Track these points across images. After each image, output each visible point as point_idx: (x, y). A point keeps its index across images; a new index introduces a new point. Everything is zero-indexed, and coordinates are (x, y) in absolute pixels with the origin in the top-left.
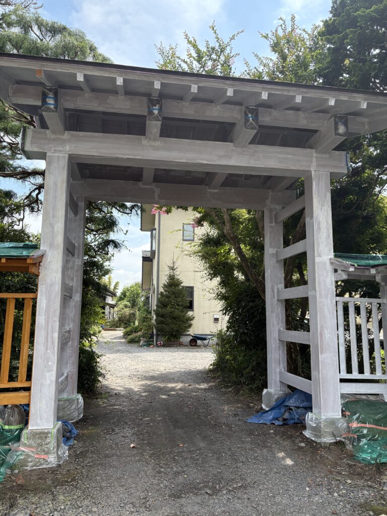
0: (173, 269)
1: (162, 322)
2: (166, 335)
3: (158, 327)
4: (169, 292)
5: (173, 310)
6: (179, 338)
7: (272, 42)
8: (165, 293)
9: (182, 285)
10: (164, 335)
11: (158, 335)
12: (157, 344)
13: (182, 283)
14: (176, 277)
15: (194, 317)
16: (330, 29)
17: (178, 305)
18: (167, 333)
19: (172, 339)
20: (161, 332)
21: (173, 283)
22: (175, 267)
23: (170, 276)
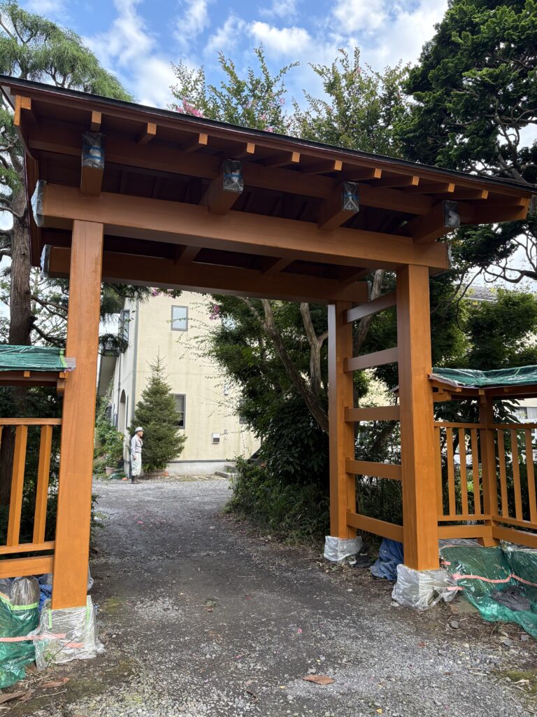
0: (157, 369)
4: (151, 402)
6: (165, 467)
7: (328, 81)
8: (145, 404)
9: (171, 392)
13: (170, 390)
14: (162, 381)
15: (186, 438)
16: (417, 82)
17: (165, 421)
18: (147, 461)
19: (155, 468)
21: (158, 390)
22: (161, 368)
23: (154, 380)
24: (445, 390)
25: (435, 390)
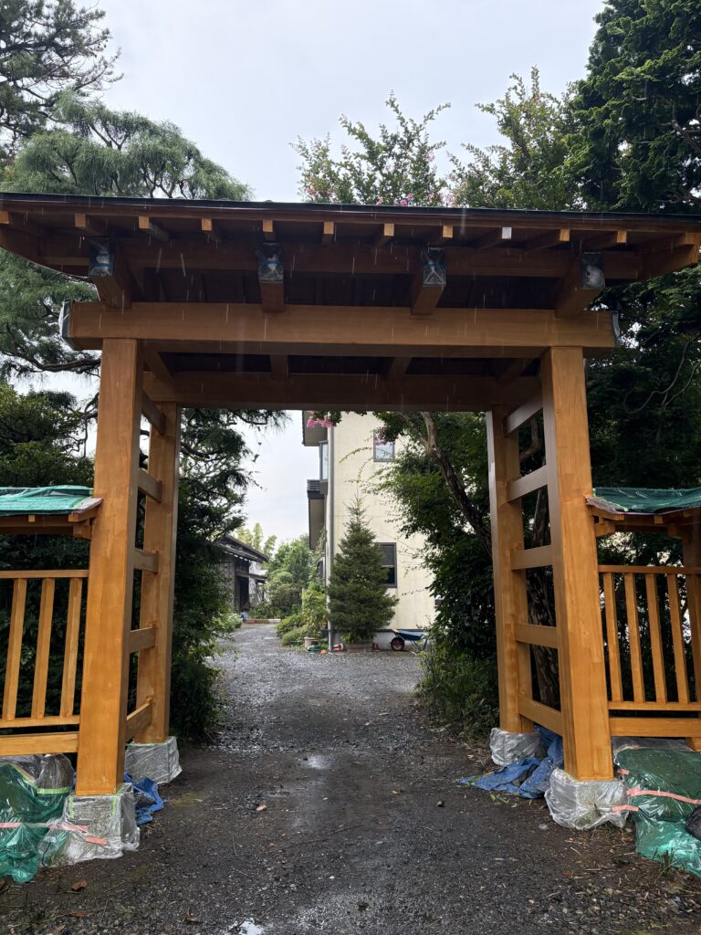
0: (357, 512)
1: (340, 609)
2: (349, 631)
3: (334, 617)
4: (351, 554)
5: (358, 586)
6: (372, 637)
7: (502, 117)
8: (344, 557)
9: (374, 541)
10: (344, 632)
11: (334, 632)
12: (333, 648)
13: (374, 537)
14: (364, 526)
15: (398, 600)
16: (590, 95)
17: (368, 578)
18: (350, 629)
19: (359, 638)
20: (340, 627)
21: (359, 538)
22: (361, 510)
23: (352, 526)
24: (606, 519)
25: (596, 519)
